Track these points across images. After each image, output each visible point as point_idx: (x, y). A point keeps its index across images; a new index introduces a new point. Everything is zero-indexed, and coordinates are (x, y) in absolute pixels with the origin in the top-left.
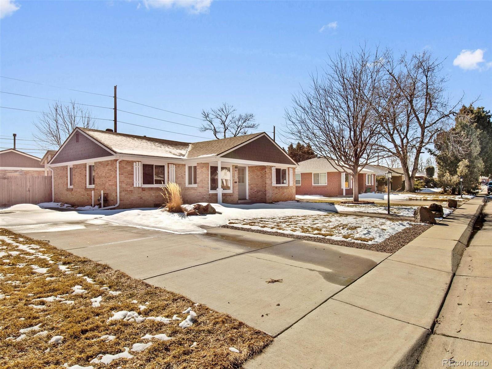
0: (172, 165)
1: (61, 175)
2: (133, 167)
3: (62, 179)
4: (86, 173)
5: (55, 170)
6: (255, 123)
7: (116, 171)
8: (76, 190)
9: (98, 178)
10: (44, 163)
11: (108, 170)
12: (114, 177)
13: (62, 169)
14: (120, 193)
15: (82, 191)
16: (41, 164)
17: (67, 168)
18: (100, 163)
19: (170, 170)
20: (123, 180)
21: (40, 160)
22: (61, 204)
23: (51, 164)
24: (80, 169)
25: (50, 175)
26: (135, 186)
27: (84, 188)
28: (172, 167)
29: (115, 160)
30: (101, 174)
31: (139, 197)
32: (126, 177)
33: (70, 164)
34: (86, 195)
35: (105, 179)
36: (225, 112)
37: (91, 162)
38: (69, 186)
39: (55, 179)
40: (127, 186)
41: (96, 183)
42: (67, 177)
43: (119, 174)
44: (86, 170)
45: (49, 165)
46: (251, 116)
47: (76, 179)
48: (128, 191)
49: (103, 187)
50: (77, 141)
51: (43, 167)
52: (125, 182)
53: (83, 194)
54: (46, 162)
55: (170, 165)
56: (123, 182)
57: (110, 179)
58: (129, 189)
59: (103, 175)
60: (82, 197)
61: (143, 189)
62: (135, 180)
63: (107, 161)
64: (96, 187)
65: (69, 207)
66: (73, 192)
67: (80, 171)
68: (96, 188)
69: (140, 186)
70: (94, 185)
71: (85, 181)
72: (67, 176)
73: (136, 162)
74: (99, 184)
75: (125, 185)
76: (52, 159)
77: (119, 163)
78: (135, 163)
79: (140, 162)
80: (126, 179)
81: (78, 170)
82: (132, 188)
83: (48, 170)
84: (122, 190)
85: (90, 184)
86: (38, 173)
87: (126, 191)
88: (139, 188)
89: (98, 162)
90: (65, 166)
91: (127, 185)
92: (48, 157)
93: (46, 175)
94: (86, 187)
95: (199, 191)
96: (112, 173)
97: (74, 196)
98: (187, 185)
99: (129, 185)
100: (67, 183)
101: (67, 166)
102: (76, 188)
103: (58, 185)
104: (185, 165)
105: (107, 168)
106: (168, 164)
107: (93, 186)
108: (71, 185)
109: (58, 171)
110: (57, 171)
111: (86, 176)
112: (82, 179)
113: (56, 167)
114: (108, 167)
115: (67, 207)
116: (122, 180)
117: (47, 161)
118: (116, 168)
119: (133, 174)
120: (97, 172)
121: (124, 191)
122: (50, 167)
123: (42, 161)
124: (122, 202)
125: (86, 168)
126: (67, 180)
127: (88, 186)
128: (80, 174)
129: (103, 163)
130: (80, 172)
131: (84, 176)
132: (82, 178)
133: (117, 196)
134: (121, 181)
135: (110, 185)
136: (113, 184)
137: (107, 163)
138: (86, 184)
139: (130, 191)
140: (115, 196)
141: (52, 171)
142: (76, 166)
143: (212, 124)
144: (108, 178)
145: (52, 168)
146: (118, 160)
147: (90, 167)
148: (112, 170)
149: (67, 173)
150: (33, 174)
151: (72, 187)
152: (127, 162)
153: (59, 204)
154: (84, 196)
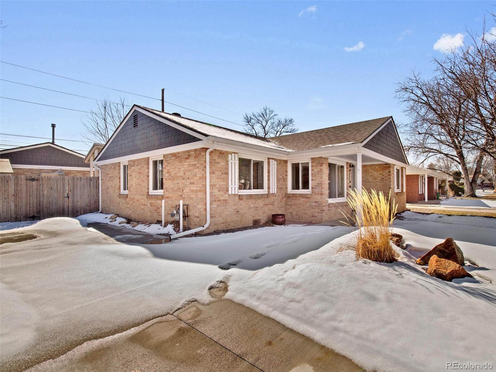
0: (273, 160)
1: (111, 176)
2: (227, 161)
3: (112, 181)
4: (148, 172)
5: (103, 169)
6: (293, 128)
7: (205, 167)
8: (132, 197)
9: (170, 180)
10: (89, 161)
11: (190, 165)
12: (200, 178)
13: (113, 167)
14: (211, 204)
15: (142, 199)
16: (86, 162)
17: (119, 166)
18: (174, 155)
19: (271, 168)
20: (215, 183)
21: (84, 157)
22: (111, 218)
23: (97, 161)
24: (139, 167)
25: (97, 176)
26: (230, 193)
27: (146, 194)
28: (273, 163)
29: (203, 148)
30: (176, 174)
31: (235, 210)
32: (218, 178)
33: (124, 160)
34: (149, 205)
35: (183, 181)
36: (266, 118)
37: (158, 154)
38: (122, 191)
39: (103, 181)
40: (220, 193)
41: (166, 188)
42: (120, 178)
43: (210, 173)
44: (148, 168)
45: (95, 162)
46: (291, 121)
47: (133, 181)
48: (220, 200)
49: (180, 193)
50: (135, 125)
51: (88, 166)
52: (217, 186)
53: (143, 203)
54: (92, 159)
55: (271, 160)
56: (215, 185)
57: (192, 181)
58: (222, 198)
59: (178, 174)
60: (142, 207)
61: (240, 197)
62: (230, 184)
63: (188, 152)
64: (167, 193)
65: (123, 223)
66: (128, 199)
67: (140, 169)
68: (166, 196)
69: (236, 193)
70: (162, 191)
71: (146, 184)
72: (120, 176)
73: (231, 153)
74: (171, 188)
75: (217, 191)
76: (99, 154)
77: (210, 155)
78: (230, 156)
79: (237, 153)
80: (218, 180)
81: (136, 167)
82: (226, 197)
83: (94, 170)
84: (213, 199)
85: (155, 188)
86: (82, 173)
87: (218, 201)
88: (235, 195)
89: (171, 154)
90: (117, 163)
91: (219, 191)
92: (94, 153)
93: (92, 175)
94: (148, 193)
95: (315, 200)
96: (196, 170)
97: (129, 206)
98: (290, 190)
99: (222, 190)
100: (120, 187)
101: (120, 163)
102: (133, 195)
103: (107, 189)
104: (286, 162)
105: (188, 163)
106: (269, 159)
107: (160, 192)
108: (125, 189)
109: (107, 170)
110: (105, 170)
111: (148, 176)
112: (143, 181)
113: (105, 165)
114: (188, 160)
115: (120, 223)
116: (213, 184)
117: (94, 157)
118: (205, 162)
119: (227, 174)
120: (168, 170)
121: (215, 201)
122: (96, 165)
123: (86, 158)
124: (213, 219)
125: (148, 164)
126: (120, 182)
127: (152, 192)
128: (140, 173)
129: (180, 155)
130: (139, 171)
131: (146, 177)
132: (143, 179)
133: (206, 209)
134: (211, 185)
135: (192, 191)
136: (199, 188)
137: (188, 155)
138: (148, 189)
139: (224, 200)
140: (202, 210)
141: (99, 170)
142: (133, 163)
143: (253, 128)
144: (188, 179)
145: (99, 167)
146: (208, 149)
147: (155, 163)
148: (197, 165)
149: (119, 173)
150: (76, 175)
151: (126, 192)
152: (220, 153)
153: (109, 216)
154: (145, 207)
